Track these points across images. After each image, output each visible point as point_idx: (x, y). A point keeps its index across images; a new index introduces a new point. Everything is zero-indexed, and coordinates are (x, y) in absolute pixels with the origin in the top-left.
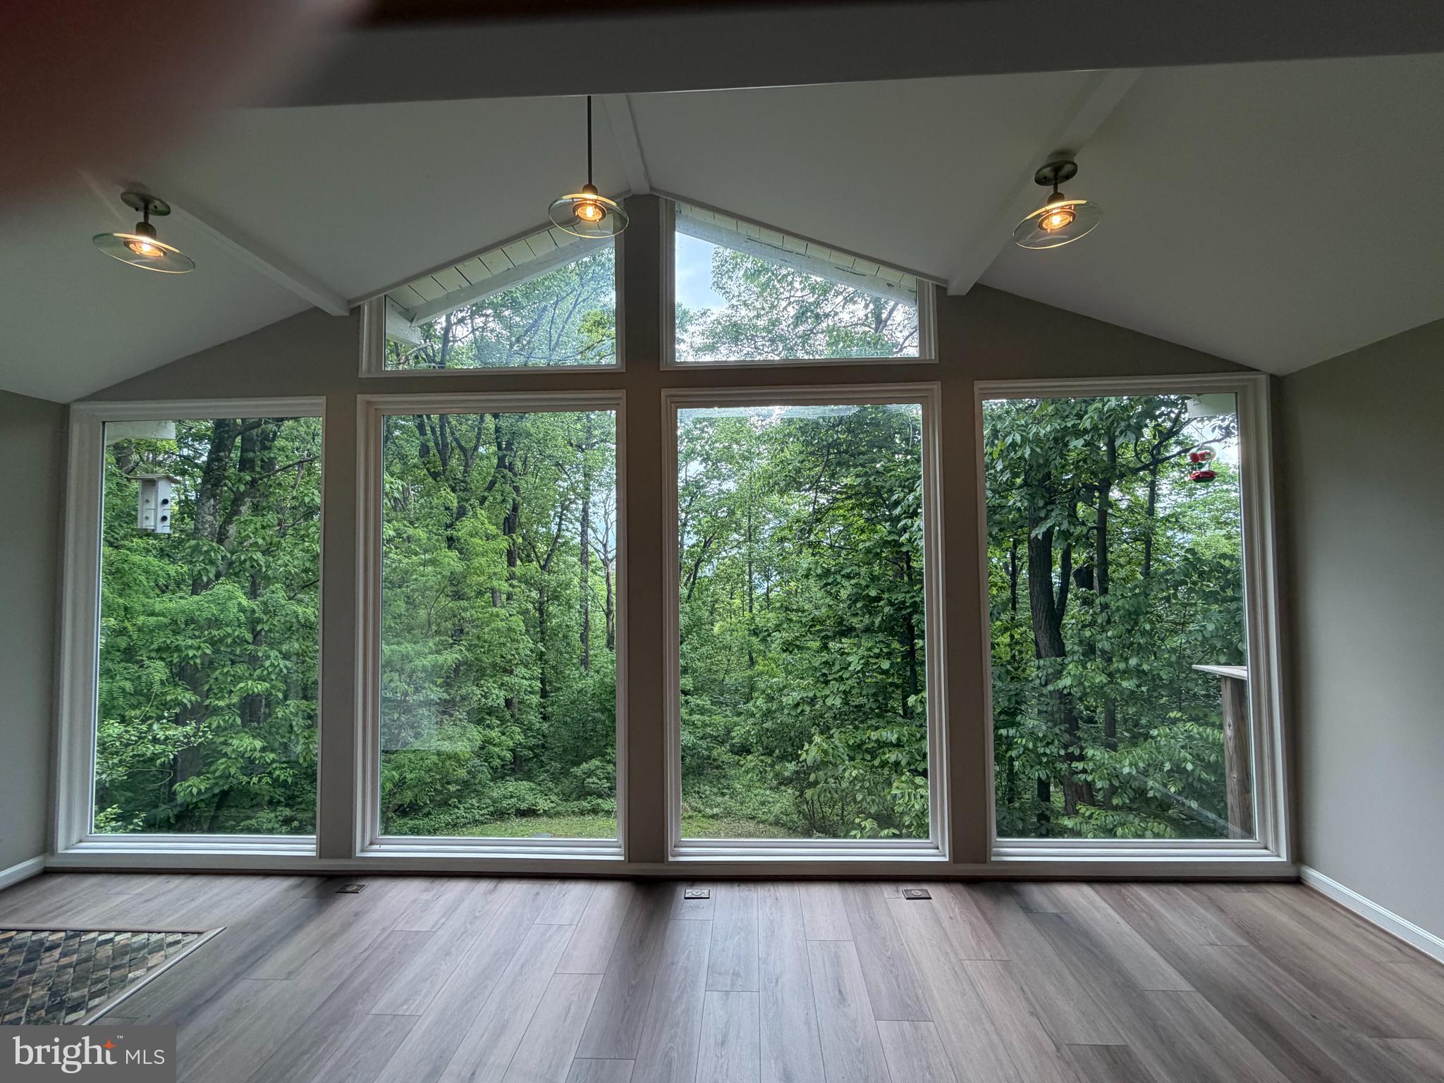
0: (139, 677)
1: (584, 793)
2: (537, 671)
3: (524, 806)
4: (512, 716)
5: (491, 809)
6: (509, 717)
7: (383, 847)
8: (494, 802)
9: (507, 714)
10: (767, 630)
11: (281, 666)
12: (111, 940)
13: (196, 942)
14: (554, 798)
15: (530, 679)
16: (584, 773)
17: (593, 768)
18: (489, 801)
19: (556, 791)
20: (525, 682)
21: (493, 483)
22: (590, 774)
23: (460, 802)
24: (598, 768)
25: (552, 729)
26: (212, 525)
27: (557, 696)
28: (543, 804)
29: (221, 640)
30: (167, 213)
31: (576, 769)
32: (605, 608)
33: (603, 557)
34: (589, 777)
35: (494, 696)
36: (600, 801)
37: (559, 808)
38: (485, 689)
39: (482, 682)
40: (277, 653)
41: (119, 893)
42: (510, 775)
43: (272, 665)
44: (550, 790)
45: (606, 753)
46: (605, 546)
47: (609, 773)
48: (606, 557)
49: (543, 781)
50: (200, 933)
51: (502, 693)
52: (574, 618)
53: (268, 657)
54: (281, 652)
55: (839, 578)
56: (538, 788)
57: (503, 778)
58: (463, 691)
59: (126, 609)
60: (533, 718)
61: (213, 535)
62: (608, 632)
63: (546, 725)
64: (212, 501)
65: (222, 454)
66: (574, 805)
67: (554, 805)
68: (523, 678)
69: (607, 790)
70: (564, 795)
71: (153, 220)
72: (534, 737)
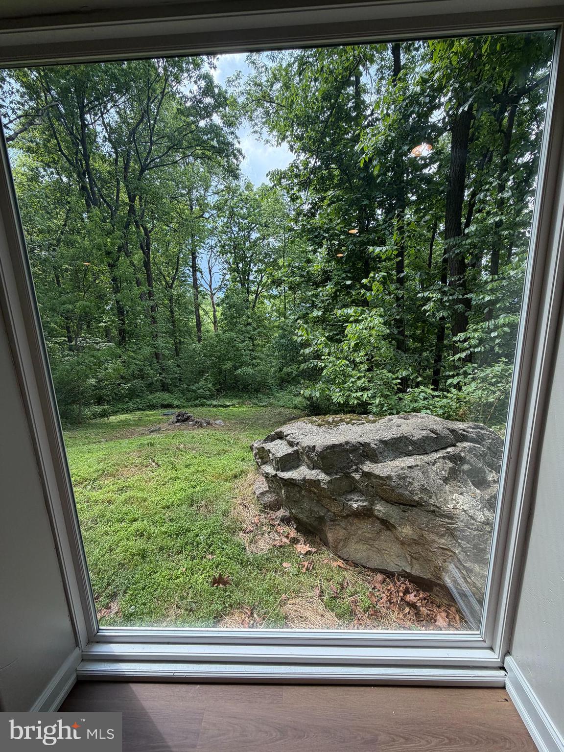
1: (197, 397)
3: (165, 403)
5: (148, 404)
8: (149, 401)
9: (155, 361)
14: (182, 400)
17: (201, 385)
18: (146, 400)
19: (183, 397)
23: (130, 400)
24: (204, 385)
27: (183, 355)
28: (176, 403)
32: (213, 320)
34: (199, 389)
36: (205, 400)
37: (185, 405)
42: (161, 391)
44: (180, 397)
47: (209, 388)
49: (177, 393)
56: (174, 396)
57: (156, 391)
63: (178, 369)
66: (191, 403)
67: (182, 403)
69: (208, 396)
70: (187, 399)
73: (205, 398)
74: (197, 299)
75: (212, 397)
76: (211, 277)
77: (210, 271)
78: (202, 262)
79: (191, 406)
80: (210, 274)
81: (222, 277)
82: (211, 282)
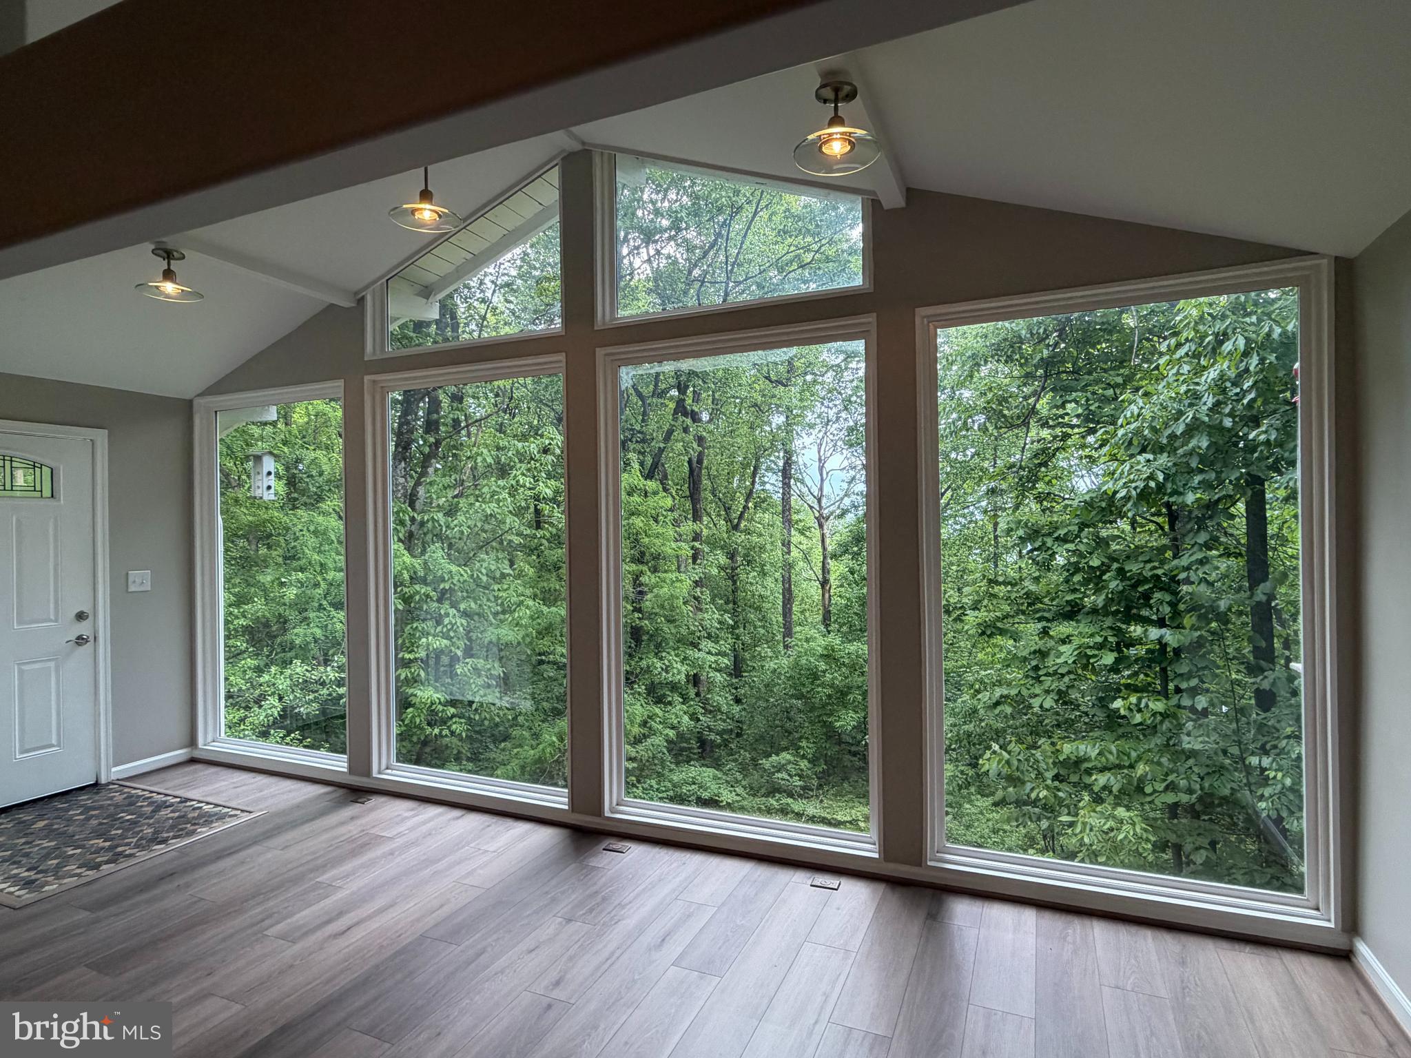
0: (327, 626)
1: (774, 790)
2: (725, 646)
3: (706, 795)
4: (698, 694)
5: (671, 793)
6: (693, 696)
7: (394, 772)
8: (674, 786)
9: (692, 692)
10: (962, 607)
11: (458, 624)
12: (201, 808)
13: (246, 818)
14: (739, 790)
15: (717, 654)
16: (773, 767)
17: (783, 762)
18: (669, 785)
19: (744, 783)
20: (713, 658)
21: (670, 433)
22: (780, 768)
23: (639, 781)
24: (789, 762)
25: (743, 713)
26: (404, 487)
27: (751, 677)
28: (727, 796)
29: (411, 597)
30: (184, 257)
31: (764, 761)
32: (820, 577)
33: (817, 515)
34: (778, 771)
35: (675, 671)
36: (790, 800)
37: (745, 803)
38: (666, 662)
39: (664, 654)
40: (455, 611)
41: (224, 780)
42: (697, 760)
43: (450, 623)
44: (737, 781)
45: (800, 747)
46: (819, 501)
47: (802, 770)
48: (821, 515)
49: (729, 770)
50: (250, 812)
51: (684, 669)
52: (771, 588)
53: (447, 615)
54: (459, 611)
55: (1049, 541)
56: (724, 777)
57: (688, 762)
58: (644, 663)
59: (321, 565)
60: (721, 699)
61: (405, 497)
62: (824, 606)
63: (736, 709)
64: (403, 464)
65: (409, 417)
66: (759, 801)
67: (738, 798)
68: (709, 653)
69: (798, 789)
70: (752, 788)
71: (175, 265)
72: (724, 721)
73: (791, 795)
74: (789, 553)
75: (804, 793)
76: (822, 480)
77: (821, 469)
78: (806, 449)
79: (759, 809)
80: (821, 475)
81: (845, 486)
82: (821, 489)
